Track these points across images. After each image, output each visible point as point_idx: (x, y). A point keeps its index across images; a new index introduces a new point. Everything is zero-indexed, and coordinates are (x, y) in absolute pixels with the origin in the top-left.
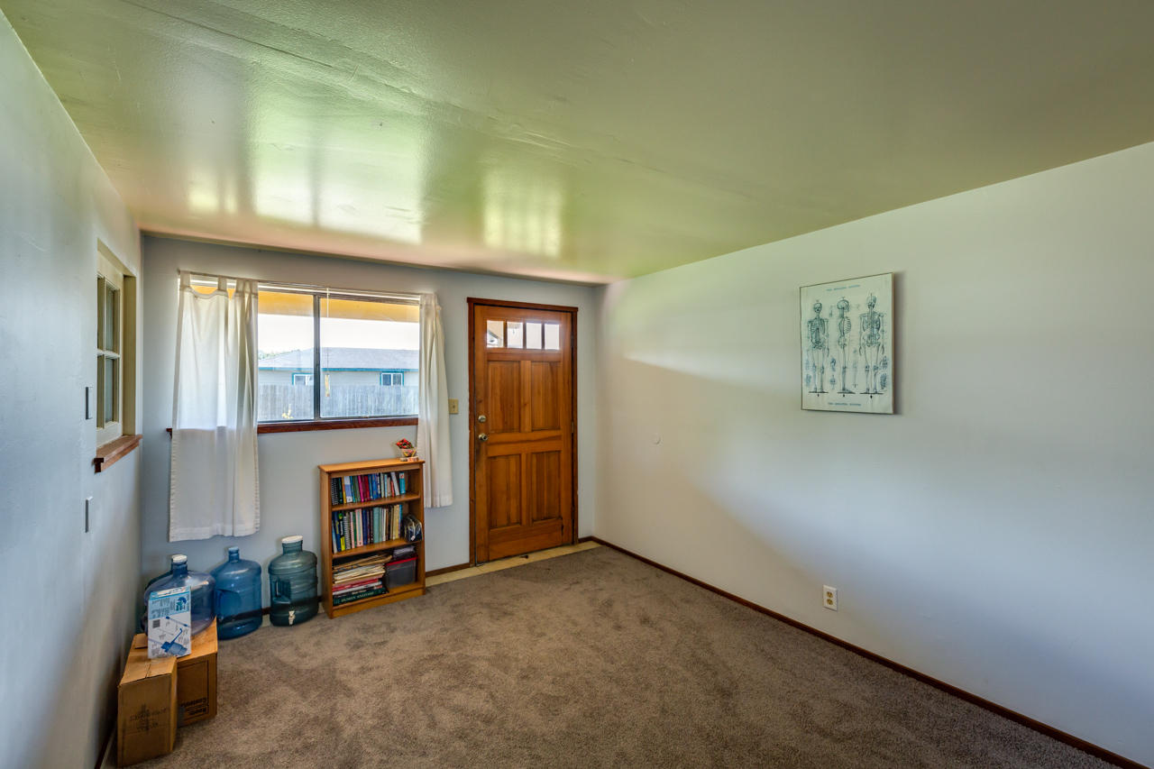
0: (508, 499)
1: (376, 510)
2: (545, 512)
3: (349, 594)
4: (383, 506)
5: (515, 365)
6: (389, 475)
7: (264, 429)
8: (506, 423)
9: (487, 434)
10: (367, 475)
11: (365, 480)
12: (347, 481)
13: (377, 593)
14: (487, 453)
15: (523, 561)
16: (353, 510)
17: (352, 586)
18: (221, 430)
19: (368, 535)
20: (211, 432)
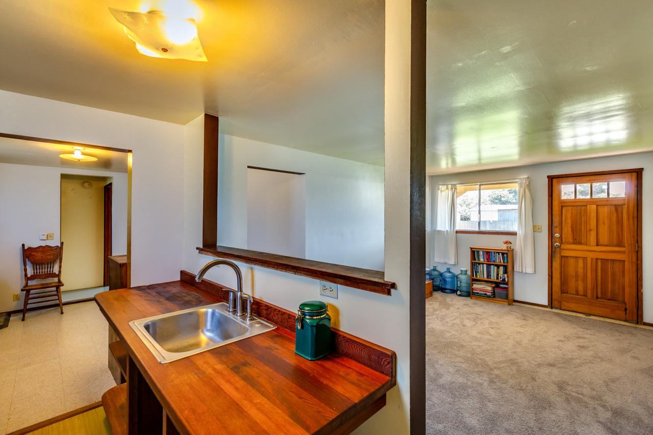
0: (577, 280)
1: (492, 266)
2: (609, 295)
3: (478, 293)
4: (496, 265)
5: (583, 208)
6: (499, 253)
7: (457, 232)
8: (576, 239)
9: (561, 243)
10: (489, 252)
11: (488, 253)
12: (481, 253)
13: (489, 297)
14: (560, 253)
15: (585, 316)
16: (483, 264)
17: (480, 291)
18: (447, 231)
19: (489, 275)
20: (444, 232)
